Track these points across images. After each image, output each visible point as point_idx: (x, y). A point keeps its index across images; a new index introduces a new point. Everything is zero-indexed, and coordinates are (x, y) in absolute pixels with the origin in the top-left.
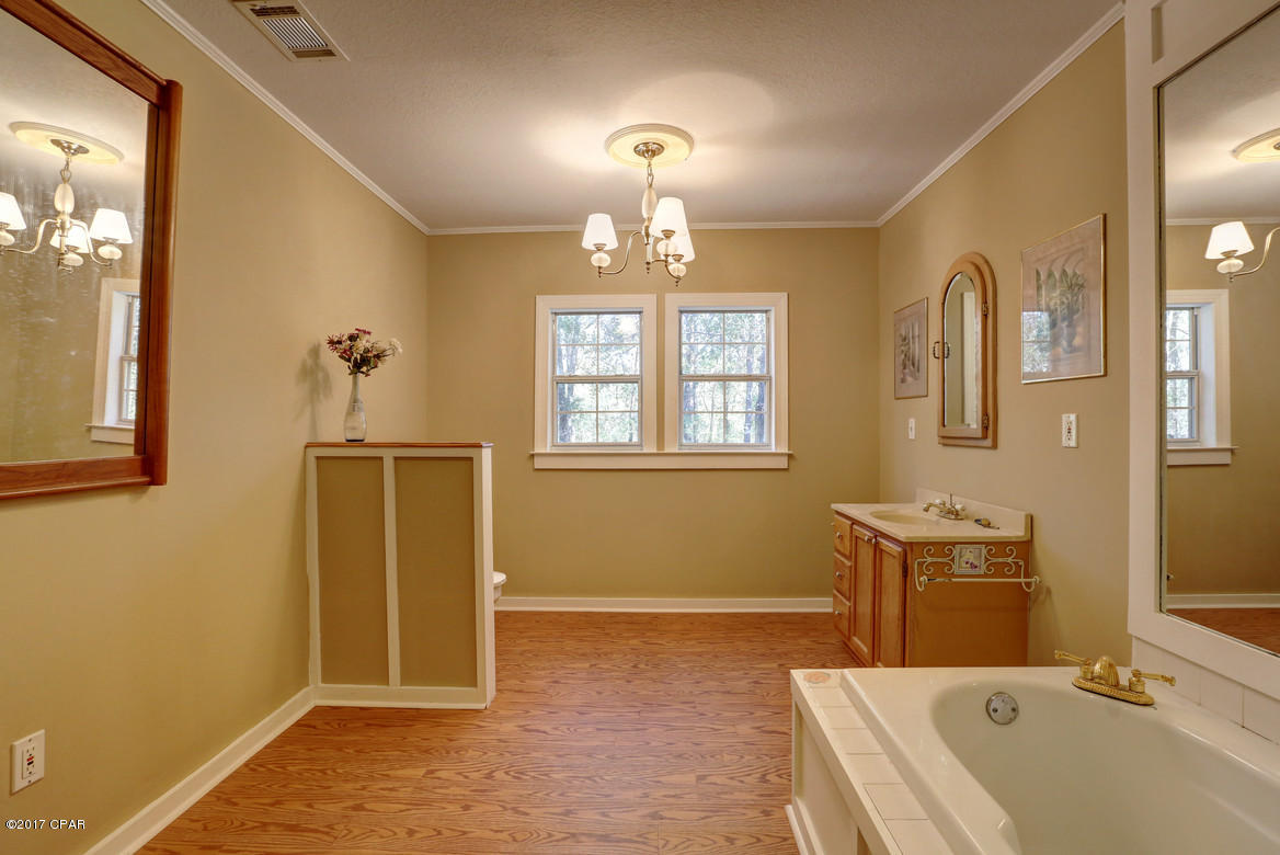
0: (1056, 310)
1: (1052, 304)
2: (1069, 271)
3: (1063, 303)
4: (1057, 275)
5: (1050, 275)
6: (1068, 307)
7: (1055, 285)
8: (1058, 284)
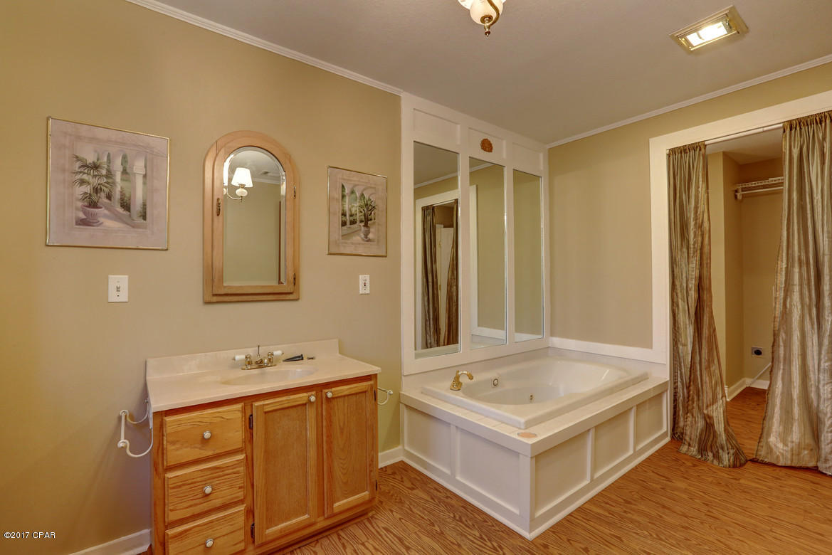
0: (356, 214)
1: (353, 210)
2: (366, 196)
3: (361, 212)
4: (358, 195)
5: (353, 192)
6: (365, 215)
7: (356, 200)
8: (358, 200)
